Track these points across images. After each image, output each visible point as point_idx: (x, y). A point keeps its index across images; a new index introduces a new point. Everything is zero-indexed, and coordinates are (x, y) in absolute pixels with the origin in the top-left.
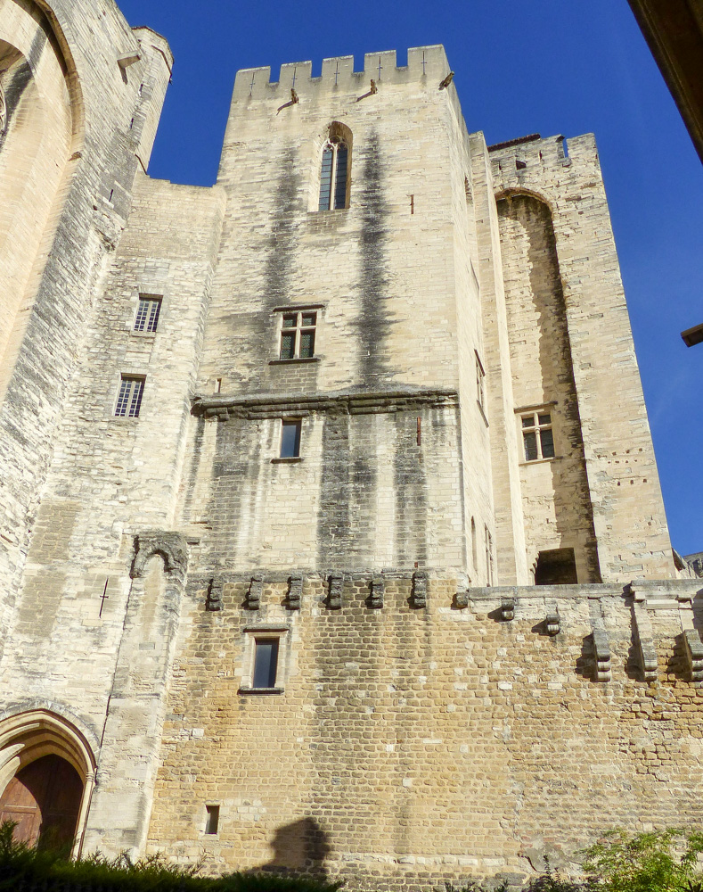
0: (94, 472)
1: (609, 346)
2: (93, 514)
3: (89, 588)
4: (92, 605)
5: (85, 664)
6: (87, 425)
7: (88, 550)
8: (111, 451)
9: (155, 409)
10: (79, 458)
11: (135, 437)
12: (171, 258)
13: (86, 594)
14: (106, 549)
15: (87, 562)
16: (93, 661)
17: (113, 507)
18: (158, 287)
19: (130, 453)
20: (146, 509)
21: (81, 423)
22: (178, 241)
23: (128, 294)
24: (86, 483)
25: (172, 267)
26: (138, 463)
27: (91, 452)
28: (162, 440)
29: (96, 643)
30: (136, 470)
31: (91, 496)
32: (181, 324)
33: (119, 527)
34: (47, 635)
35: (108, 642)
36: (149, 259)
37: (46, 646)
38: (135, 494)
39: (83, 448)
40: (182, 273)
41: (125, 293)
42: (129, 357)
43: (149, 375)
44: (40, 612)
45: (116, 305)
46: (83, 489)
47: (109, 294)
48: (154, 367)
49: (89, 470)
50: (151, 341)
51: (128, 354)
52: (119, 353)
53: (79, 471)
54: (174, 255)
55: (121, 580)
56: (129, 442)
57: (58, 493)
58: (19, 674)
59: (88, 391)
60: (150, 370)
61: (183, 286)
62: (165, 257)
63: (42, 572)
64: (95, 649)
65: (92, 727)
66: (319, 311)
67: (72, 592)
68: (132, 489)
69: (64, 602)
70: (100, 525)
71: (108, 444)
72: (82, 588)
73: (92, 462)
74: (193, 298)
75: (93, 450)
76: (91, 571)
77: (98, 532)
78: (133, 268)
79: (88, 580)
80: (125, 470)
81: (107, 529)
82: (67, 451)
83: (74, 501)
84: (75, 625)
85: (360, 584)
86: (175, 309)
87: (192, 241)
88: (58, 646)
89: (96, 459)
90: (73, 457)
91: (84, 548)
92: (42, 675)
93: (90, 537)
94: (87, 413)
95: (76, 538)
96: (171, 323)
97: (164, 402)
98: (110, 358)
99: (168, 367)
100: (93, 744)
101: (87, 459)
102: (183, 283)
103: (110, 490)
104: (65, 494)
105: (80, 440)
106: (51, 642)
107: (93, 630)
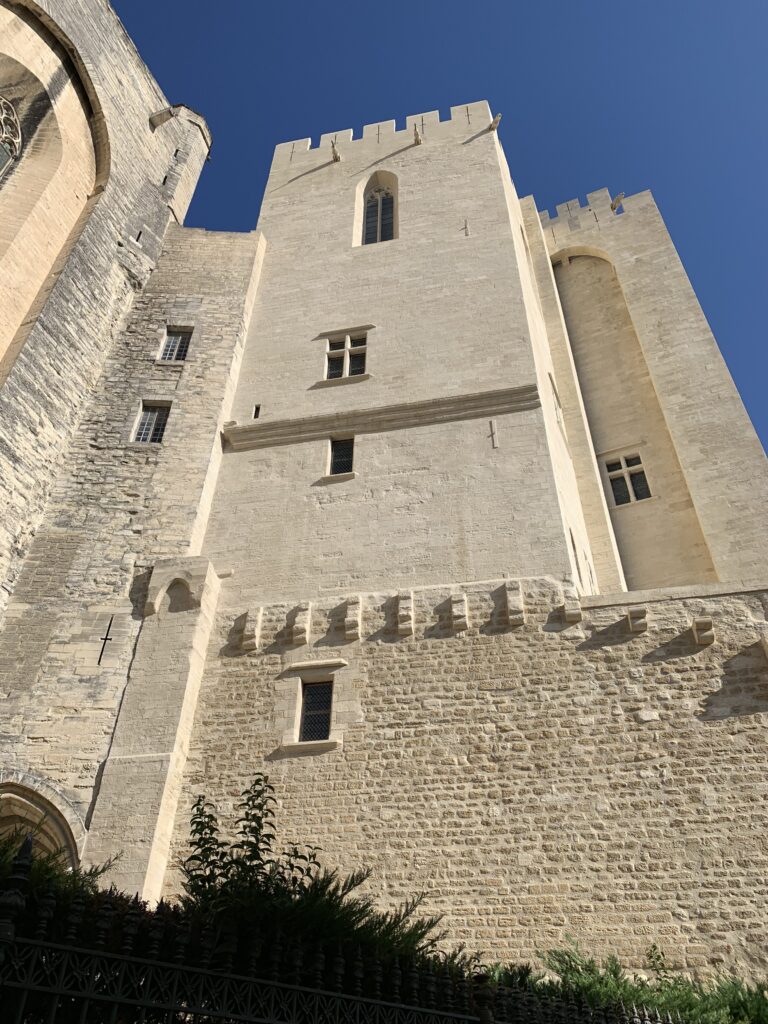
0: (104, 500)
2: (99, 545)
3: (87, 629)
4: (88, 651)
5: (75, 723)
6: (99, 452)
7: (89, 586)
8: (126, 479)
9: (181, 435)
10: (86, 486)
11: (156, 463)
12: (204, 293)
13: (84, 637)
14: (113, 584)
15: (87, 599)
16: (85, 719)
17: (125, 537)
18: (189, 319)
19: (149, 479)
20: (166, 538)
21: (91, 451)
22: (212, 279)
23: (155, 327)
24: (93, 512)
25: (205, 302)
26: (158, 490)
27: (102, 480)
28: (188, 465)
29: (90, 696)
30: (155, 497)
31: (99, 527)
32: (213, 352)
33: (131, 559)
34: (27, 688)
35: (106, 695)
36: (180, 295)
37: (25, 701)
38: (154, 522)
39: (93, 476)
40: (216, 307)
41: (151, 326)
42: (153, 385)
43: (175, 401)
44: (22, 660)
45: (140, 337)
46: (89, 519)
47: (133, 327)
48: (181, 393)
49: (98, 499)
50: (179, 369)
51: (152, 382)
52: (142, 381)
53: (82, 502)
54: (207, 291)
55: (125, 619)
56: (149, 469)
57: (58, 524)
59: (102, 419)
60: (177, 397)
61: (217, 318)
62: (198, 293)
63: (28, 613)
64: (89, 704)
65: (77, 805)
66: (370, 332)
67: (66, 635)
68: (149, 518)
69: (53, 647)
70: (106, 557)
71: (122, 471)
72: (77, 629)
73: (102, 490)
74: (227, 329)
75: (105, 478)
76: (91, 609)
77: (104, 566)
78: (161, 304)
79: (86, 620)
80: (142, 496)
81: (115, 562)
82: (74, 479)
83: (77, 532)
84: (66, 674)
86: (207, 339)
87: (227, 278)
88: (41, 702)
89: (107, 487)
90: (80, 486)
91: (85, 585)
92: (15, 739)
93: (94, 571)
94: (100, 440)
95: (74, 575)
96: (203, 352)
97: (191, 428)
98: (131, 387)
99: (198, 393)
100: (76, 829)
101: (97, 488)
102: (216, 315)
103: (125, 518)
104: (65, 524)
105: (90, 467)
106: (32, 697)
107: (88, 680)
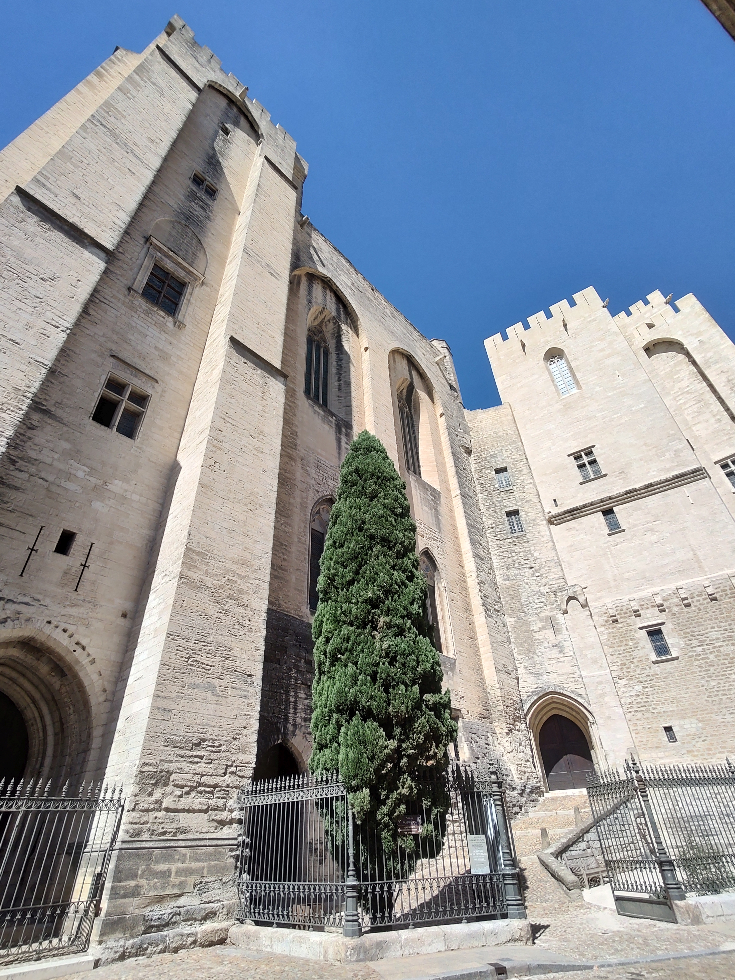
0: (517, 565)
2: (527, 586)
3: (543, 624)
4: (549, 633)
5: (560, 664)
6: (501, 542)
7: (533, 605)
8: (520, 552)
9: (531, 525)
10: (506, 560)
11: (528, 542)
12: (501, 446)
13: (543, 628)
14: (542, 602)
15: (536, 611)
16: (564, 661)
17: (535, 580)
18: (502, 463)
19: (530, 550)
20: (552, 577)
21: (498, 542)
22: (500, 437)
23: (489, 471)
24: (516, 571)
25: (504, 451)
26: (536, 554)
28: (543, 540)
29: (561, 652)
30: (537, 559)
31: (521, 578)
32: (522, 478)
34: (534, 653)
35: (566, 650)
36: (491, 451)
37: (536, 659)
38: (543, 571)
39: (505, 554)
40: (510, 452)
41: (487, 472)
42: (506, 503)
43: (520, 508)
44: (525, 642)
46: (516, 575)
47: (480, 474)
48: (520, 503)
49: (514, 565)
50: (511, 491)
51: (504, 501)
52: (500, 502)
53: (509, 567)
54: (501, 444)
55: (557, 616)
56: (526, 545)
57: (504, 580)
58: (530, 676)
59: (494, 525)
60: (519, 506)
61: (514, 459)
62: (498, 447)
63: (515, 622)
64: (562, 655)
65: (580, 696)
66: (593, 449)
67: (536, 628)
68: (540, 569)
69: (534, 634)
70: (533, 591)
71: (517, 548)
72: (540, 625)
73: (513, 560)
74: (522, 463)
75: (511, 554)
76: (540, 615)
77: (534, 595)
78: (485, 458)
79: (541, 620)
80: (531, 560)
81: (538, 592)
82: (499, 558)
83: (514, 582)
84: (546, 645)
86: (516, 471)
87: (507, 434)
88: (543, 658)
89: (515, 558)
90: (503, 560)
91: (531, 605)
92: (542, 674)
93: (531, 598)
94: (499, 536)
95: (524, 600)
96: (517, 479)
97: (534, 520)
98: (496, 506)
99: (527, 501)
100: (586, 705)
101: (510, 559)
102: (513, 457)
103: (529, 572)
104: (508, 579)
105: (502, 550)
106: (538, 656)
107: (556, 645)
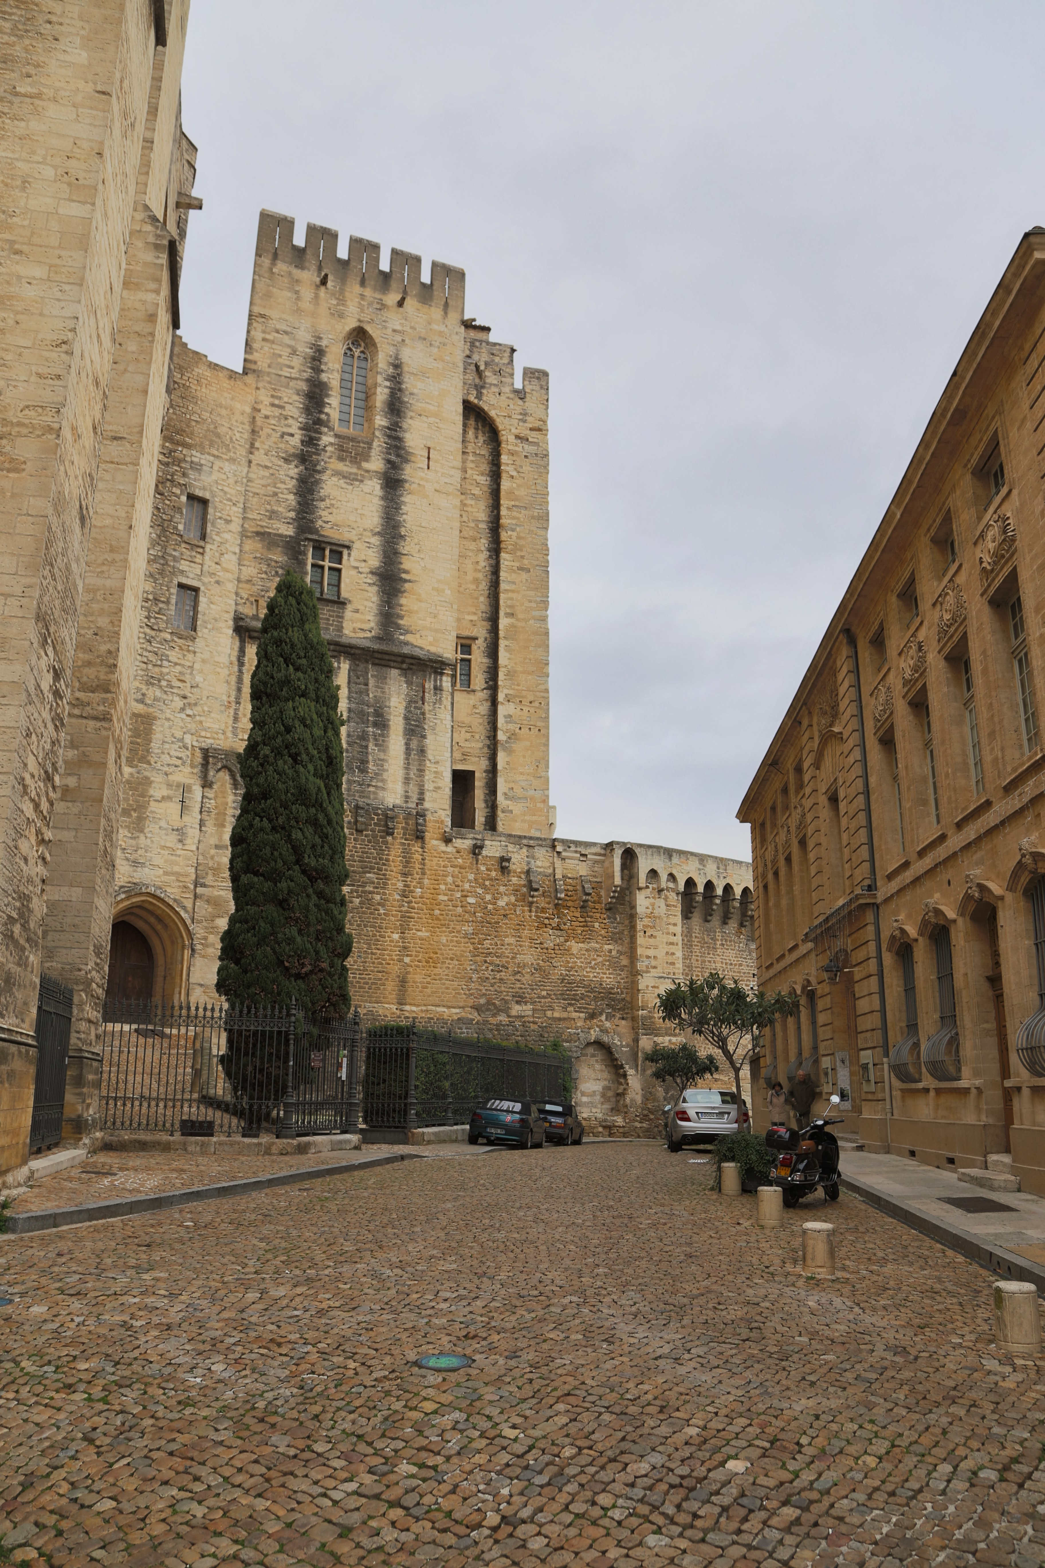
0: (164, 683)
1: (530, 601)
2: (167, 724)
3: (171, 793)
4: (174, 808)
5: (174, 858)
6: (153, 633)
7: (166, 758)
8: (176, 664)
9: (209, 626)
10: (150, 667)
11: (195, 652)
12: (214, 456)
13: (168, 798)
14: (180, 758)
15: (166, 769)
16: (179, 856)
17: (182, 719)
18: (204, 488)
19: (191, 667)
20: (208, 725)
21: (148, 631)
22: (218, 436)
23: (178, 492)
24: (158, 693)
25: (216, 468)
26: (199, 679)
27: (159, 663)
29: (180, 841)
30: (197, 686)
31: (164, 707)
32: (226, 536)
33: (188, 739)
34: (142, 831)
35: (188, 841)
36: (194, 453)
37: (142, 841)
38: (198, 709)
39: (152, 657)
40: (224, 477)
41: (174, 490)
42: (184, 566)
43: (202, 588)
44: (135, 810)
45: (167, 502)
46: (156, 699)
47: (161, 487)
48: (205, 579)
49: (159, 681)
50: (201, 550)
51: (182, 562)
52: (175, 559)
53: (151, 681)
54: (216, 453)
55: (194, 787)
56: (190, 656)
59: (151, 597)
60: (204, 584)
61: (225, 493)
62: (209, 454)
63: (131, 774)
64: (180, 846)
65: (184, 908)
66: (345, 552)
67: (158, 795)
68: (196, 704)
69: (152, 803)
70: (173, 735)
71: (173, 655)
72: (165, 792)
73: (161, 673)
74: (235, 509)
75: (161, 660)
76: (170, 777)
77: (173, 742)
78: (180, 461)
79: (169, 785)
80: (189, 684)
81: (179, 740)
82: (139, 657)
83: (150, 710)
84: (163, 824)
85: (377, 815)
86: (220, 518)
87: (231, 439)
88: (152, 841)
89: (165, 670)
90: (144, 666)
91: (163, 756)
92: (143, 865)
93: (167, 746)
94: (153, 620)
95: (155, 746)
96: (218, 534)
97: (216, 620)
98: (167, 564)
99: (218, 582)
100: (188, 922)
101: (157, 669)
102: (226, 489)
103: (179, 703)
104: (141, 701)
105: (149, 648)
106: (146, 837)
107: (177, 830)
